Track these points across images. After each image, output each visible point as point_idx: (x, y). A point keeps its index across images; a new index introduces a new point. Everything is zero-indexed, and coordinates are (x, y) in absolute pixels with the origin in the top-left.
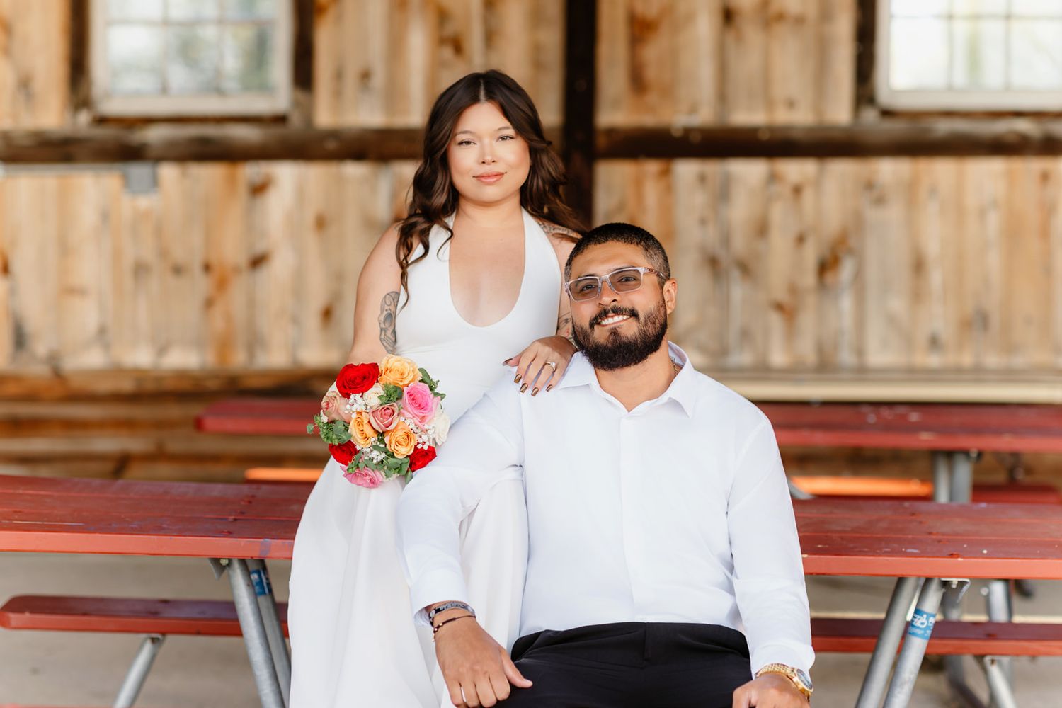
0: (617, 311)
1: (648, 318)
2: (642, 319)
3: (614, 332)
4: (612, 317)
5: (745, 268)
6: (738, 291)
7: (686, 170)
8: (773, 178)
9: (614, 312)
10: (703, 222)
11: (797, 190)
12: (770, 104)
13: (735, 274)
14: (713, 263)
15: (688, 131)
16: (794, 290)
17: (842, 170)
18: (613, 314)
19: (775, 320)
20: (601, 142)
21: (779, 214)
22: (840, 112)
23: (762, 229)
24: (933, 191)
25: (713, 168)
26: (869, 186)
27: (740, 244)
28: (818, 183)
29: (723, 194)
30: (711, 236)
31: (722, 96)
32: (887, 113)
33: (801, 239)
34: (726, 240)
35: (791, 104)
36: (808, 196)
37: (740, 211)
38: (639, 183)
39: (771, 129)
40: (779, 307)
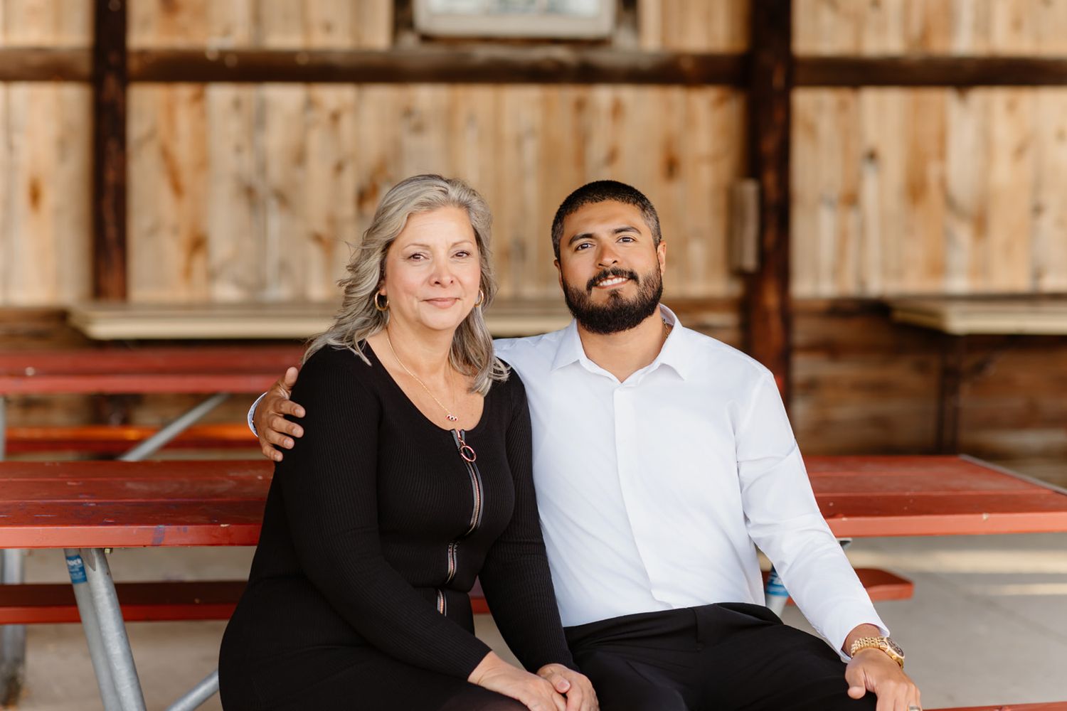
0: (617, 273)
1: (647, 281)
2: (641, 282)
3: (615, 295)
4: (612, 279)
5: (283, 198)
6: (276, 222)
7: (221, 95)
8: (310, 104)
9: (614, 274)
10: (238, 149)
11: (335, 117)
12: (306, 27)
13: (273, 204)
14: (249, 193)
15: (223, 54)
16: (332, 221)
17: (380, 97)
18: (613, 276)
19: (314, 253)
20: (134, 65)
21: (317, 142)
22: (378, 37)
23: (299, 157)
24: (471, 119)
25: (249, 93)
26: (408, 113)
27: (277, 173)
28: (356, 109)
29: (259, 121)
30: (247, 164)
31: (257, 18)
32: (427, 38)
33: (339, 168)
34: (263, 168)
35: (328, 28)
36: (346, 123)
37: (276, 139)
38: (170, 109)
39: (310, 53)
40: (318, 238)
